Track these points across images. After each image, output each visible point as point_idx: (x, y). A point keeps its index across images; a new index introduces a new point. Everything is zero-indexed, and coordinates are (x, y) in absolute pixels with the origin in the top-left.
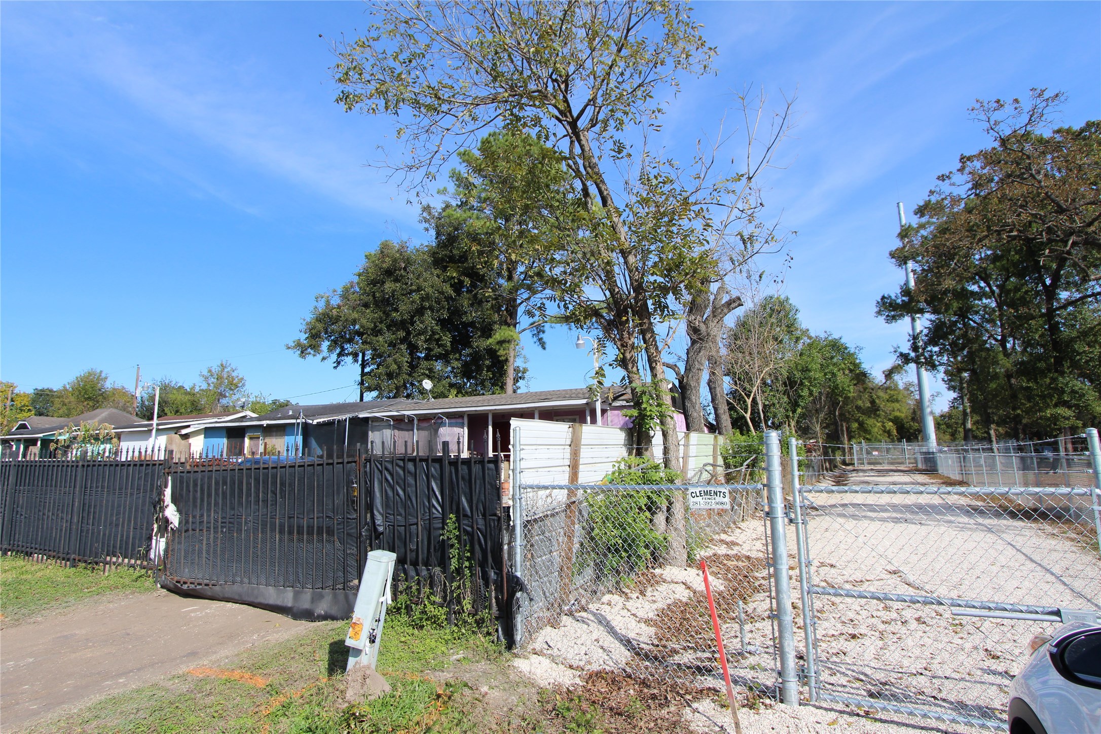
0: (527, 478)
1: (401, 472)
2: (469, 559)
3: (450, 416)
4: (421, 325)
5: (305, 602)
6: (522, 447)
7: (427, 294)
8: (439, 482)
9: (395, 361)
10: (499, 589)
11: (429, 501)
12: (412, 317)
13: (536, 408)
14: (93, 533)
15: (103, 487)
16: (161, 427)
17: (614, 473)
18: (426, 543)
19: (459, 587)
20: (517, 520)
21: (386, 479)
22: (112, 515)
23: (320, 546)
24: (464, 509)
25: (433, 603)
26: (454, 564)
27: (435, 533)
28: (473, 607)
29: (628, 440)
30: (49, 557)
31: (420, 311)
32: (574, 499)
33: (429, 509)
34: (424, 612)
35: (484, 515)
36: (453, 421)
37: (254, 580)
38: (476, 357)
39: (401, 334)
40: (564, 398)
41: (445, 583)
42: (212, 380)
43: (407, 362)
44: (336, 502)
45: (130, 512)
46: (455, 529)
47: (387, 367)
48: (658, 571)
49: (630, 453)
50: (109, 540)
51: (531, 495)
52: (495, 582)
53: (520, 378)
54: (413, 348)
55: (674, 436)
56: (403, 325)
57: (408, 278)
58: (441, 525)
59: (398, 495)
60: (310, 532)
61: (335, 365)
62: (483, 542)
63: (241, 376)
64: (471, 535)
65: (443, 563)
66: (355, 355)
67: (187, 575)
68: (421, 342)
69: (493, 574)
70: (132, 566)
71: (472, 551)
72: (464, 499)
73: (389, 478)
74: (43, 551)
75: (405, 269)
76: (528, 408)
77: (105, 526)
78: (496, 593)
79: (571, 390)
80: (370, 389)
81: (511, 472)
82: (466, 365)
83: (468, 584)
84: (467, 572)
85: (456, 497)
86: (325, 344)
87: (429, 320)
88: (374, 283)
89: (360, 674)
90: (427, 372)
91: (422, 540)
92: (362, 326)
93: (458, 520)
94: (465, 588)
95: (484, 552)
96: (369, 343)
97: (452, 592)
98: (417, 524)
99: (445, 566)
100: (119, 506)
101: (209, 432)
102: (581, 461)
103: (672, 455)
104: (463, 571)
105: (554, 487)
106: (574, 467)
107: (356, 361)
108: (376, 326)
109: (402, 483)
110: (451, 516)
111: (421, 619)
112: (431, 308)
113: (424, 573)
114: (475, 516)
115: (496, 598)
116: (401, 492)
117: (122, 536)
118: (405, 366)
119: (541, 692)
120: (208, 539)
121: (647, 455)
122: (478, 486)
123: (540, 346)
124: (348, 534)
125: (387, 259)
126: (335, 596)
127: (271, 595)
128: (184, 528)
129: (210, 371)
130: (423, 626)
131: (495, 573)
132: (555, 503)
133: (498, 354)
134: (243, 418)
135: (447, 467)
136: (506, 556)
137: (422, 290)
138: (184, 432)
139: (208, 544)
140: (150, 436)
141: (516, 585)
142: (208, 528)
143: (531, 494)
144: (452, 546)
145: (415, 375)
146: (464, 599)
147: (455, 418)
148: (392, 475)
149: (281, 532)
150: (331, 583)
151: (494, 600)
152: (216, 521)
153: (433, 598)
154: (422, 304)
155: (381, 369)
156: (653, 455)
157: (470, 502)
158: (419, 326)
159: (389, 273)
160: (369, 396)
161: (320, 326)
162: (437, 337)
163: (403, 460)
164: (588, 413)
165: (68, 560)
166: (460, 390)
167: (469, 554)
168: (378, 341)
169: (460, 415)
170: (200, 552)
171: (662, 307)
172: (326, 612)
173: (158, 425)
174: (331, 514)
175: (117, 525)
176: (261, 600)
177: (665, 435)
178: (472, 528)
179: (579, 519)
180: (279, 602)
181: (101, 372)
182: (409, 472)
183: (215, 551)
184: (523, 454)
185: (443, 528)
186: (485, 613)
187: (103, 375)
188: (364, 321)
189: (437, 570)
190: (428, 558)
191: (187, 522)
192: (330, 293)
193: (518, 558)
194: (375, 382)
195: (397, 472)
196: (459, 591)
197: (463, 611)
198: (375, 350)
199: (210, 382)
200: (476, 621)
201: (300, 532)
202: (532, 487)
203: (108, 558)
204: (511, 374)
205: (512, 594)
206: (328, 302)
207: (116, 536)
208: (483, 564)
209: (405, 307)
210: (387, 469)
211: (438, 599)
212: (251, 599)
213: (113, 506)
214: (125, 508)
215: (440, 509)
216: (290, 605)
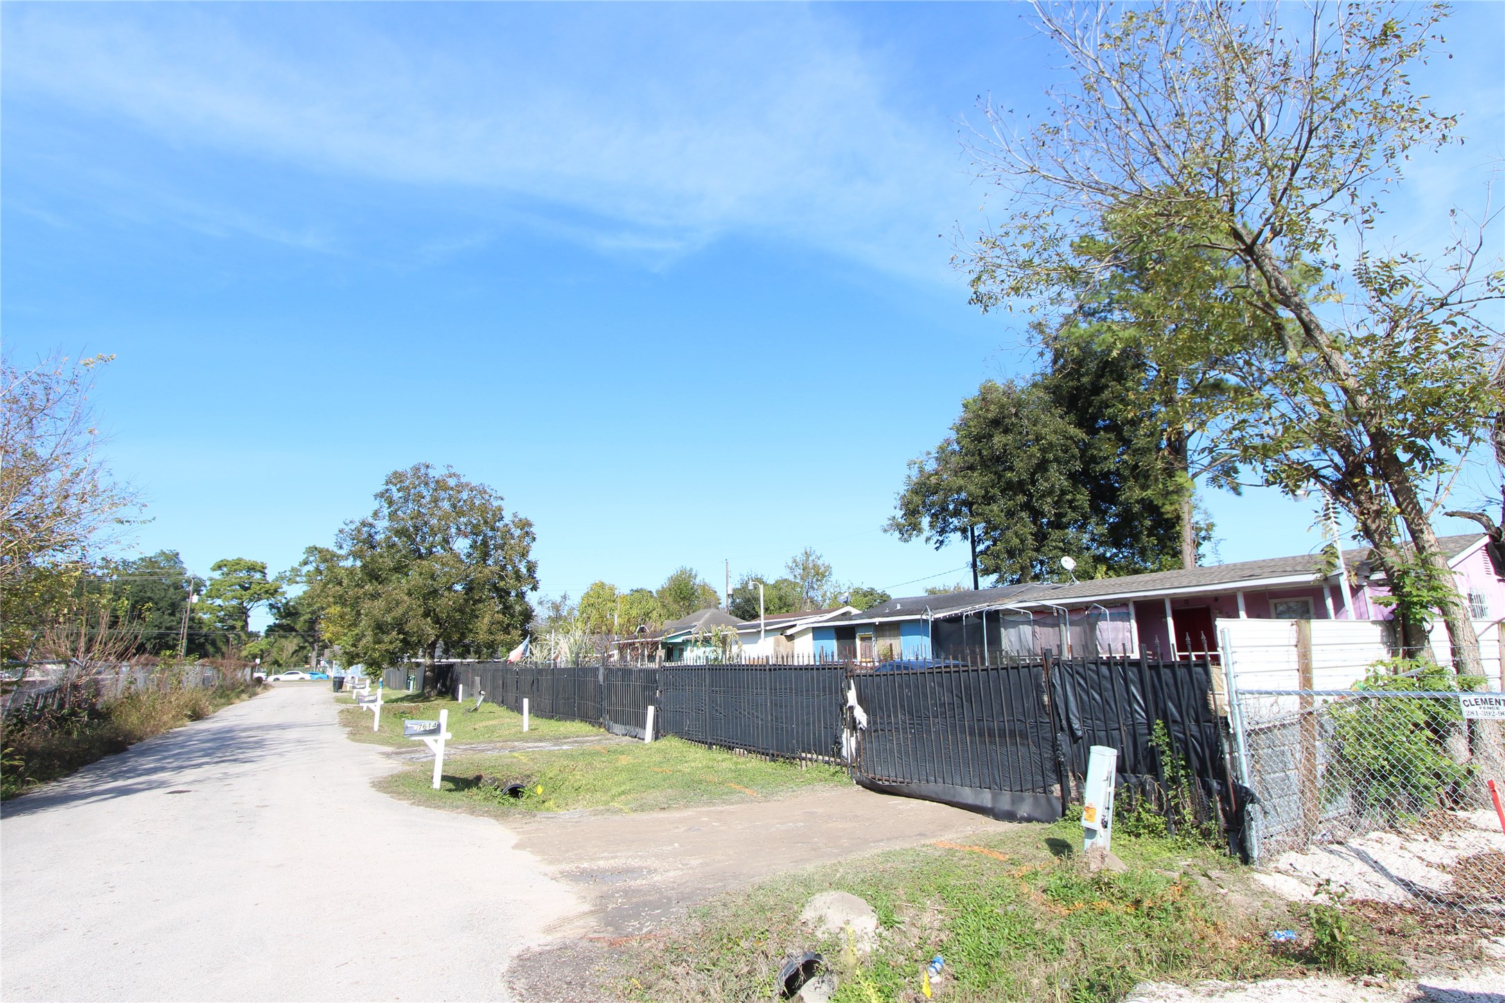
0: (1242, 683)
1: (1096, 677)
2: (1184, 768)
3: (1108, 604)
4: (1046, 484)
5: (1005, 803)
6: (1233, 649)
7: (1050, 444)
8: (1139, 686)
9: (1016, 534)
10: (1225, 799)
11: (1130, 706)
12: (1033, 474)
13: (1238, 589)
14: (787, 731)
15: (791, 689)
16: (768, 628)
17: (1367, 679)
18: (1131, 749)
19: (1175, 797)
20: (1238, 727)
21: (1079, 684)
22: (802, 714)
23: (1014, 749)
24: (1172, 714)
25: (1149, 811)
26: (1167, 772)
27: (1141, 740)
28: (1195, 818)
29: (1389, 635)
30: (749, 752)
31: (1042, 466)
32: (1309, 709)
33: (1132, 714)
34: (1139, 819)
35: (1197, 721)
36: (1114, 611)
37: (949, 780)
38: (1127, 517)
39: (1021, 499)
40: (1285, 573)
41: (1159, 791)
42: (799, 571)
43: (1031, 533)
44: (1026, 705)
45: (819, 713)
46: (1164, 735)
47: (1007, 542)
48: (1461, 814)
49: (1395, 654)
50: (803, 738)
51: (1251, 702)
52: (1219, 793)
53: (1204, 538)
54: (1036, 514)
55: (1467, 630)
56: (1020, 487)
57: (1022, 426)
58: (1147, 731)
59: (1094, 699)
60: (1002, 734)
61: (938, 545)
62: (1199, 749)
63: (826, 564)
64: (1185, 743)
65: (1155, 770)
66: (964, 531)
67: (883, 774)
68: (1047, 507)
69: (1215, 784)
70: (827, 763)
71: (1187, 759)
72: (1170, 704)
73: (1082, 682)
74: (744, 746)
75: (1016, 415)
76: (1225, 590)
77: (797, 725)
78: (1222, 804)
79: (1294, 558)
80: (987, 572)
81: (1223, 676)
82: (1113, 529)
83: (1187, 794)
84: (1184, 780)
85: (1161, 705)
86: (925, 521)
87: (1057, 478)
88: (978, 438)
89: (1098, 854)
90: (1061, 545)
91: (1128, 746)
92: (970, 494)
93: (1166, 726)
94: (1184, 798)
95: (1202, 760)
96: (981, 514)
97: (1168, 800)
98: (1119, 729)
99: (1157, 771)
100: (808, 707)
101: (819, 632)
102: (1314, 664)
103: (1467, 656)
104: (1179, 780)
105: (1279, 693)
106: (1305, 672)
107: (966, 538)
108: (987, 492)
109: (1097, 688)
110: (1158, 721)
111: (1137, 827)
112: (1057, 460)
113: (1134, 780)
114: (1187, 722)
115: (1223, 810)
116: (1097, 697)
117: (814, 734)
118: (1030, 540)
119: (1290, 905)
120: (898, 739)
121: (1422, 656)
122: (1186, 691)
123: (1231, 492)
124: (1043, 738)
125: (992, 407)
126: (1036, 799)
127: (968, 795)
128: (873, 728)
129: (795, 561)
130: (1140, 834)
131: (1218, 783)
132: (1283, 713)
133: (1163, 510)
134: (845, 615)
135: (1147, 673)
136: (1229, 766)
137: (1042, 438)
138: (789, 632)
139: (899, 744)
140: (760, 638)
141: (1245, 796)
142: (897, 729)
143: (1251, 700)
144: (1163, 753)
145: (1045, 549)
146: (1184, 808)
147: (1118, 607)
148: (1085, 679)
149: (972, 734)
150: (1030, 786)
151: (1220, 811)
152: (904, 722)
153: (1147, 806)
154: (1044, 457)
155: (1000, 546)
156: (1433, 656)
157: (1179, 708)
158: (1043, 485)
159: (996, 423)
160: (986, 582)
161: (917, 499)
162: (1069, 497)
163: (1096, 664)
164: (1327, 592)
165: (767, 755)
166: (1113, 568)
167: (1183, 762)
168: (992, 511)
169: (1123, 603)
170: (892, 751)
171: (1422, 454)
172: (1029, 815)
173: (766, 625)
174: (1022, 718)
175: (808, 724)
176: (958, 799)
177: (1450, 628)
178: (1185, 734)
179: (1320, 734)
180: (978, 802)
181: (691, 570)
182: (1104, 676)
183: (907, 752)
184: (1236, 657)
185: (1150, 734)
186: (1212, 824)
187: (694, 573)
188: (972, 488)
189: (1148, 777)
190: (1135, 766)
191: (875, 723)
192: (924, 458)
193: (1245, 769)
194: (991, 563)
195: (1090, 676)
196: (1177, 800)
197: (1185, 821)
198: (988, 522)
199: (796, 573)
200: (1202, 833)
201: (991, 735)
202: (1251, 693)
203: (804, 755)
204: (1188, 534)
205: (1241, 806)
206: (921, 470)
207: (809, 734)
208: (1202, 773)
209: (1021, 466)
210: (1078, 673)
211: (1154, 807)
212: (948, 798)
213: (802, 706)
214: (813, 707)
215: (1143, 714)
216: (989, 805)
